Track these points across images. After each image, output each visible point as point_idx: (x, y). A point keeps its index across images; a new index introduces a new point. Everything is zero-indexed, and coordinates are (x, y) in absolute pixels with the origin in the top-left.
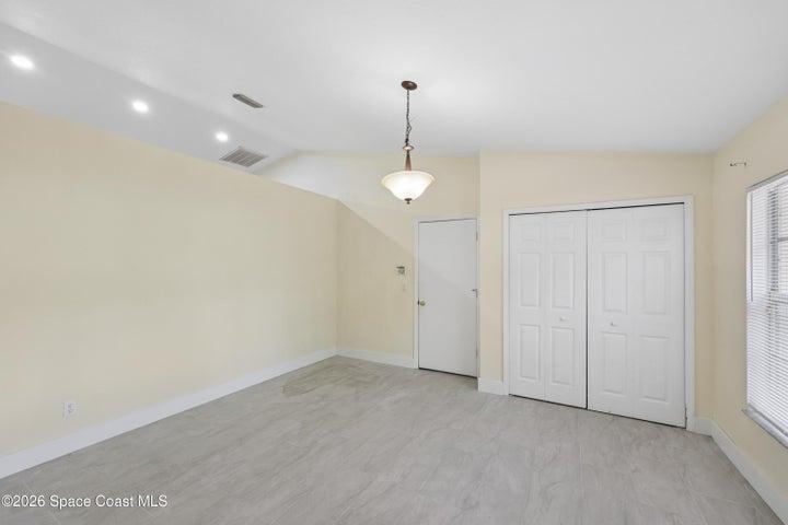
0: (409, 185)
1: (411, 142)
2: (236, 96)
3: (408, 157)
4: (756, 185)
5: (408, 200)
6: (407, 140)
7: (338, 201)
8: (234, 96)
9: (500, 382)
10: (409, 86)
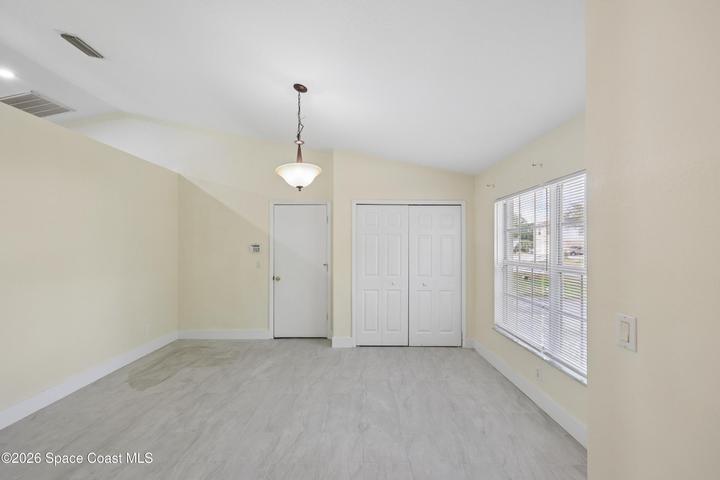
0: (300, 175)
1: (302, 138)
2: (65, 36)
3: (299, 150)
4: (499, 199)
5: (300, 188)
6: (298, 136)
7: (179, 175)
8: (63, 36)
9: (349, 337)
10: (300, 88)
